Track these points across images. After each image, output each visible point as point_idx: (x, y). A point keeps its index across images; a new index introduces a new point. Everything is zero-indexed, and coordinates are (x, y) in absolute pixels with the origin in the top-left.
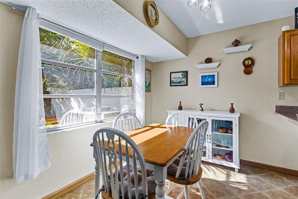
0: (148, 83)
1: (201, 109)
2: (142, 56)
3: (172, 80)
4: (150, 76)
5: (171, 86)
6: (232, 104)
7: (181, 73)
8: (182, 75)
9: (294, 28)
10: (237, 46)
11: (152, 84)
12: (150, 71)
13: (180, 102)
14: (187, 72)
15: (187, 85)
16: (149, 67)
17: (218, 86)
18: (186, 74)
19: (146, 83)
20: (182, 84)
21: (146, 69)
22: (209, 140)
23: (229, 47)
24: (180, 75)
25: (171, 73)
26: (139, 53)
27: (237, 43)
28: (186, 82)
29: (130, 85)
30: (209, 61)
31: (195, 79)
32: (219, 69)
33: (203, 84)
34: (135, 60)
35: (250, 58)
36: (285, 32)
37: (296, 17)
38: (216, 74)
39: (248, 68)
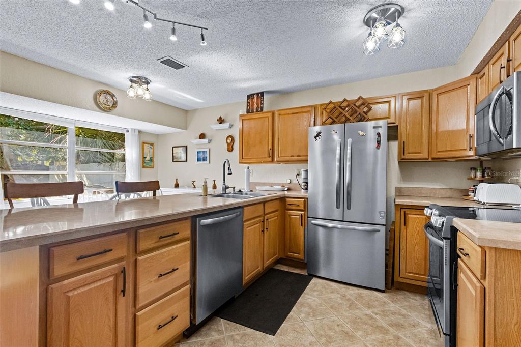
0: (148, 158)
1: (193, 186)
2: (134, 129)
3: (174, 155)
4: (152, 150)
5: (173, 161)
6: (214, 181)
7: (182, 148)
8: (183, 150)
9: (245, 113)
10: (220, 123)
11: (155, 159)
12: (152, 145)
13: (177, 179)
14: (187, 147)
15: (187, 161)
16: (150, 140)
17: (209, 163)
18: (186, 149)
19: (145, 158)
20: (183, 160)
21: (144, 143)
23: (216, 124)
24: (181, 150)
25: (173, 147)
27: (221, 121)
28: (185, 158)
29: (123, 159)
30: (202, 136)
31: (192, 156)
32: (210, 146)
33: (198, 160)
34: (126, 133)
35: (230, 136)
36: (241, 116)
37: (248, 103)
38: (208, 150)
39: (230, 146)
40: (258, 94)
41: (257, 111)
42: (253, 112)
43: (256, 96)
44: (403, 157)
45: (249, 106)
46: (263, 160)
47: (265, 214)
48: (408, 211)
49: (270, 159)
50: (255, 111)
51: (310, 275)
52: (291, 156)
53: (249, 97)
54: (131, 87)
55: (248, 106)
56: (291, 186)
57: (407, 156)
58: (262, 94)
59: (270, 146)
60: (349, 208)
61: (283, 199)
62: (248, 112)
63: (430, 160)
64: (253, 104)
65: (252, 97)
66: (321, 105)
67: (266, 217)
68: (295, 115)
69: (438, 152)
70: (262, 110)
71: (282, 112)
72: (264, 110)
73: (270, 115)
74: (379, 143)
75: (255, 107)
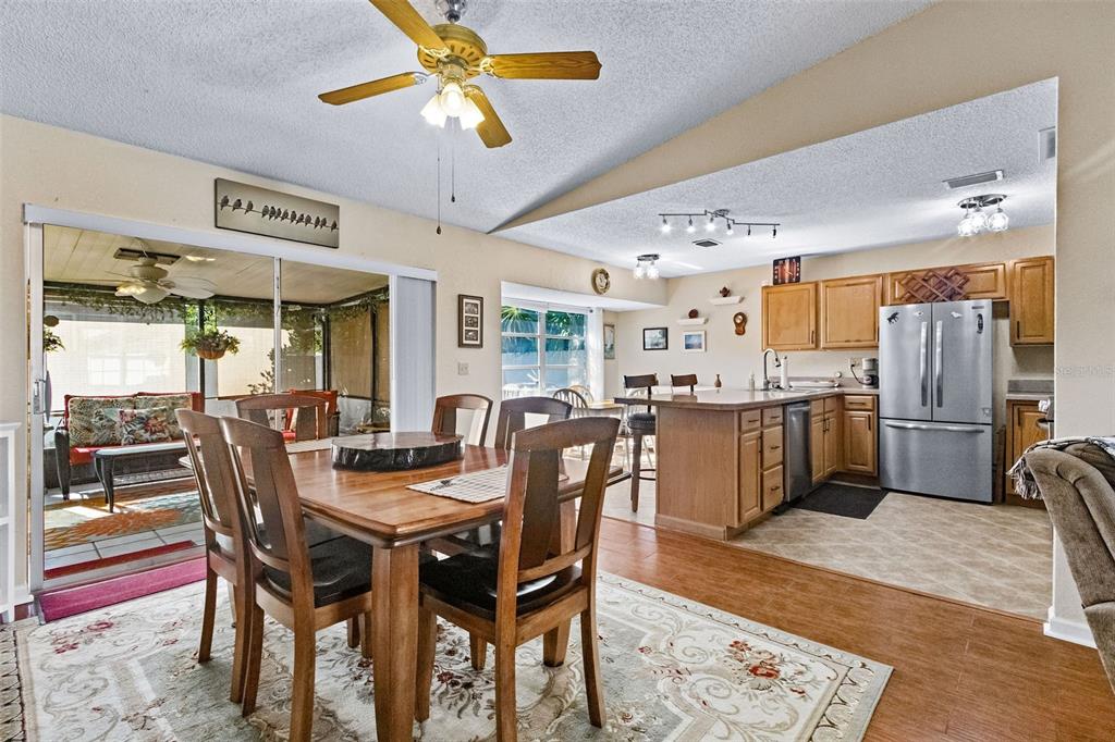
0: (609, 346)
2: (598, 309)
3: (646, 340)
4: (612, 334)
5: (645, 349)
6: (718, 376)
7: (659, 330)
8: (660, 333)
9: (771, 284)
10: (725, 296)
11: (616, 347)
12: (613, 326)
14: (667, 329)
15: (667, 349)
16: (610, 320)
17: (706, 350)
18: (665, 332)
19: (606, 345)
20: (661, 347)
21: (605, 325)
23: (717, 297)
24: (657, 333)
25: (644, 330)
26: (593, 305)
27: (726, 293)
28: (665, 344)
29: (582, 347)
30: (694, 314)
31: (677, 340)
32: (706, 327)
33: (687, 347)
34: (589, 314)
35: (740, 314)
36: (764, 288)
37: (774, 270)
38: (703, 333)
39: (741, 328)
40: (791, 259)
41: (790, 282)
42: (783, 282)
43: (787, 262)
44: (1017, 341)
45: (777, 274)
46: (804, 347)
47: (825, 413)
48: (1023, 408)
49: (813, 346)
50: (787, 281)
51: (883, 489)
52: (846, 342)
53: (776, 262)
54: (638, 266)
55: (774, 274)
56: (843, 382)
57: (1023, 340)
58: (798, 259)
59: (813, 328)
60: (940, 405)
61: (840, 397)
62: (776, 282)
64: (783, 274)
65: (781, 262)
66: (893, 274)
67: (826, 416)
68: (851, 287)
70: (798, 279)
71: (831, 284)
72: (802, 280)
73: (812, 287)
74: (981, 326)
75: (787, 276)
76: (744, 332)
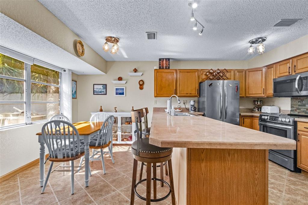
0: (74, 92)
1: (115, 111)
2: (69, 70)
3: (95, 90)
4: (76, 86)
5: (94, 94)
6: (133, 107)
7: (102, 85)
8: (103, 87)
9: (158, 68)
11: (77, 92)
12: (76, 82)
13: (101, 106)
14: (106, 85)
15: (106, 94)
16: (75, 79)
18: (105, 86)
19: (72, 91)
20: (102, 93)
21: (72, 80)
22: (119, 130)
23: (131, 72)
24: (101, 87)
25: (94, 85)
26: (66, 67)
27: (135, 71)
28: (105, 92)
30: (120, 79)
31: (111, 91)
32: (126, 85)
33: (117, 94)
36: (155, 70)
37: (159, 63)
38: (124, 88)
39: (141, 86)
40: (166, 59)
41: (166, 68)
42: (163, 68)
45: (161, 65)
50: (164, 68)
52: (187, 94)
53: (160, 60)
55: (159, 65)
58: (169, 59)
59: (174, 88)
60: (225, 118)
62: (160, 68)
63: (245, 97)
64: (163, 64)
65: (162, 60)
66: (202, 70)
68: (189, 73)
69: (249, 94)
70: (169, 68)
71: (181, 71)
72: (171, 68)
73: (174, 71)
74: (237, 90)
75: (165, 65)
76: (143, 88)
